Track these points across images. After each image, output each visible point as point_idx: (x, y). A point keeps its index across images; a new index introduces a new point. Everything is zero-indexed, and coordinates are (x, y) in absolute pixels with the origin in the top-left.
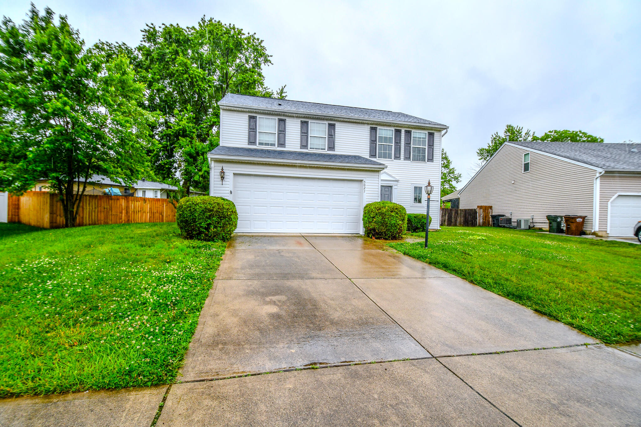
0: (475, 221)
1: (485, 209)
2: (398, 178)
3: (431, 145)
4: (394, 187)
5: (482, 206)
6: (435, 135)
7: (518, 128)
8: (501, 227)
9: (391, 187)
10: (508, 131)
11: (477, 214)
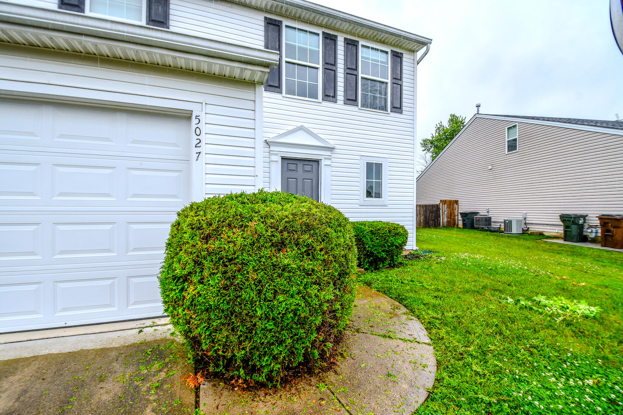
0: (438, 220)
1: (450, 205)
2: (331, 143)
3: (397, 79)
4: (323, 163)
5: (446, 201)
6: (404, 59)
7: (461, 118)
8: (477, 229)
9: (317, 162)
10: (452, 120)
11: (439, 211)
